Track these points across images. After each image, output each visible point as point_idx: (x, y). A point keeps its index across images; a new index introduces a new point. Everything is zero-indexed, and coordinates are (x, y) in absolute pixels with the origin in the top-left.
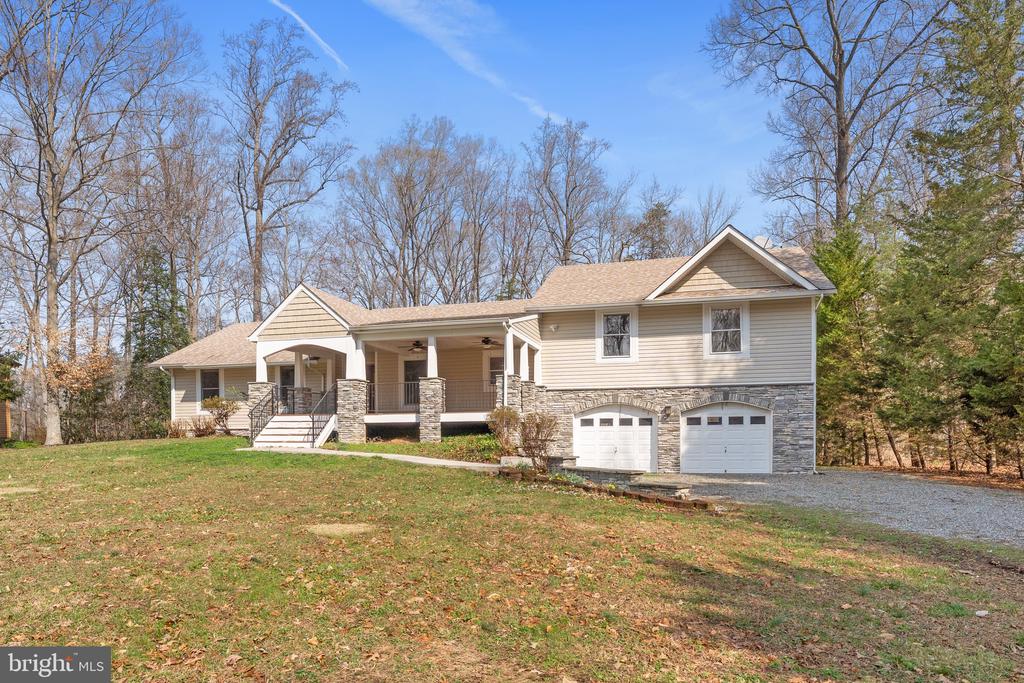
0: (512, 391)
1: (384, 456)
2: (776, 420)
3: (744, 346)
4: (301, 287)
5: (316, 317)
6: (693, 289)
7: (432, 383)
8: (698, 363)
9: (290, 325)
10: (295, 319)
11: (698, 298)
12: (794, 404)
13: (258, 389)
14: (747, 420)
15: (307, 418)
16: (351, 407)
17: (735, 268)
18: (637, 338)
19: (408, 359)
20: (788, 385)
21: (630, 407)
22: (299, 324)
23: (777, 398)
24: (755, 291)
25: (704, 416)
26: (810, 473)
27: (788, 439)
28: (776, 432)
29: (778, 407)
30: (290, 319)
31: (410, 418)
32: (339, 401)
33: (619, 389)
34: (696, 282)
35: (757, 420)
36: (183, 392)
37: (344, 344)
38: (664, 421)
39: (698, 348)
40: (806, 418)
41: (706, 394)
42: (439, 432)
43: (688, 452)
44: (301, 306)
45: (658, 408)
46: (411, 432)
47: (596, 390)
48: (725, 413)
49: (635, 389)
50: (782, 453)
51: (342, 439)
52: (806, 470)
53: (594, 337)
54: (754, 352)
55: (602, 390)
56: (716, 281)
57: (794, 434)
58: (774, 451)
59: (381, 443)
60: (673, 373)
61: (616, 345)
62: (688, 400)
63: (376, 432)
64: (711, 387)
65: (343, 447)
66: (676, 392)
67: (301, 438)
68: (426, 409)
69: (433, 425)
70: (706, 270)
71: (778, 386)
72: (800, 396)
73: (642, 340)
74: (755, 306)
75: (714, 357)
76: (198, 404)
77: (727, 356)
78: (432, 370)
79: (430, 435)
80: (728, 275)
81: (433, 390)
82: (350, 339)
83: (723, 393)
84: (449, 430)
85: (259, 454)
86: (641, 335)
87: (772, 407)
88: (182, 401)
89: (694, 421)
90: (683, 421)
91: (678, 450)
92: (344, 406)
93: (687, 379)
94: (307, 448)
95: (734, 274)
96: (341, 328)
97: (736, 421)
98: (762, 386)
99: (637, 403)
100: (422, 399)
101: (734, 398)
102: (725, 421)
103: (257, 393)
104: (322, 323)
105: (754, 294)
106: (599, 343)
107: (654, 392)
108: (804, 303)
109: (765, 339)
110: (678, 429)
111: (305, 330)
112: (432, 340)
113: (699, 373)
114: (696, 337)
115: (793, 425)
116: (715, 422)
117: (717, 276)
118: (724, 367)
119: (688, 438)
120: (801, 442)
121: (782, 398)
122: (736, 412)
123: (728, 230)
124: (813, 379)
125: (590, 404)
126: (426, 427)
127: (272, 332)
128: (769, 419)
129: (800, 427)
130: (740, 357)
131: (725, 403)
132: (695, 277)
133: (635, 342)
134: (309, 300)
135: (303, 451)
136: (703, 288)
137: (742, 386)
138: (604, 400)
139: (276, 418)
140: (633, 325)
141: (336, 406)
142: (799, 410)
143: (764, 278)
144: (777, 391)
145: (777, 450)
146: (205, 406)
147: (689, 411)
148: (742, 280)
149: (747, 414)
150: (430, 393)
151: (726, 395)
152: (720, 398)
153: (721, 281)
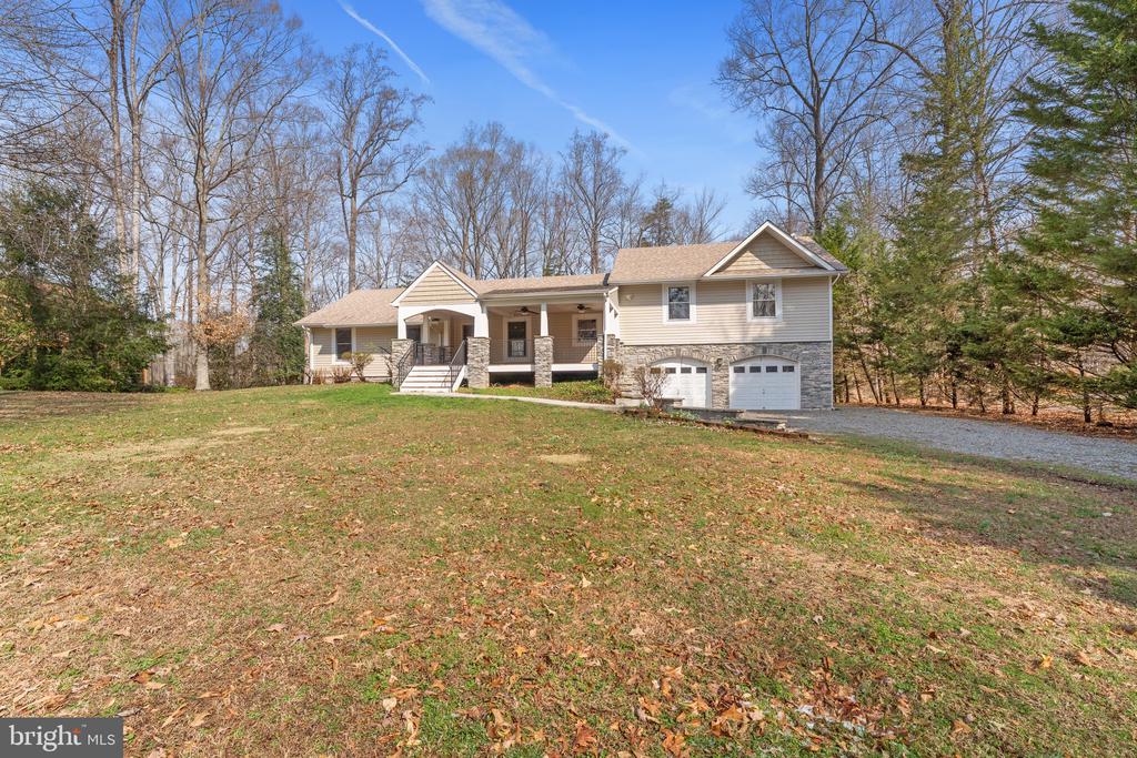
1: (519, 398)
2: (803, 369)
3: (778, 312)
4: (436, 264)
5: (449, 288)
7: (544, 341)
8: (744, 325)
9: (427, 293)
10: (432, 289)
11: (744, 275)
12: (816, 356)
13: (400, 345)
14: (780, 369)
15: (447, 368)
16: (479, 359)
18: (695, 306)
19: (512, 320)
20: (811, 342)
21: (690, 359)
22: (433, 293)
23: (804, 352)
24: (787, 271)
25: (747, 366)
26: (829, 409)
27: (813, 383)
28: (803, 378)
29: (804, 359)
30: (427, 289)
31: (526, 368)
32: (469, 355)
33: (681, 345)
35: (786, 369)
36: (319, 347)
37: (473, 310)
38: (716, 369)
39: (744, 313)
40: (825, 368)
41: (749, 349)
42: (550, 379)
43: (735, 393)
44: (436, 279)
45: (712, 360)
46: (527, 379)
47: (663, 346)
48: (763, 364)
49: (693, 345)
50: (807, 394)
51: (471, 384)
52: (825, 406)
53: (661, 305)
54: (785, 316)
55: (669, 344)
56: (756, 263)
57: (816, 379)
58: (801, 392)
59: (501, 388)
60: (725, 332)
61: (681, 311)
62: (736, 353)
63: (498, 380)
64: (752, 343)
65: (475, 391)
66: (726, 347)
67: (440, 384)
68: (540, 362)
69: (545, 373)
70: (748, 254)
71: (804, 343)
72: (821, 351)
73: (699, 307)
74: (787, 283)
75: (756, 320)
76: (334, 356)
77: (766, 320)
78: (544, 331)
79: (544, 381)
80: (765, 258)
81: (545, 346)
82: (478, 305)
83: (762, 348)
84: (559, 377)
85: (406, 398)
86: (697, 303)
87: (800, 359)
88: (319, 353)
89: (740, 370)
90: (731, 369)
91: (728, 392)
92: (473, 359)
93: (735, 336)
94: (446, 392)
95: (770, 258)
96: (470, 296)
97: (772, 369)
98: (792, 343)
99: (696, 355)
100: (537, 353)
101: (771, 352)
102: (763, 369)
103: (399, 348)
104: (453, 292)
105: (787, 273)
106: (665, 309)
107: (709, 347)
108: (822, 281)
109: (795, 307)
110: (727, 376)
111: (439, 298)
112: (544, 306)
113: (745, 333)
114: (743, 305)
115: (816, 372)
116: (756, 370)
117: (757, 259)
118: (764, 328)
119: (735, 383)
120: (821, 386)
121: (808, 352)
122: (772, 363)
123: (767, 224)
124: (831, 339)
125: (658, 357)
126: (540, 375)
127: (412, 299)
128: (798, 368)
129: (821, 374)
130: (775, 320)
131: (764, 356)
132: (740, 259)
133: (693, 308)
134: (442, 274)
135: (441, 394)
136: (746, 268)
137: (775, 343)
138: (670, 353)
139: (415, 368)
140: (693, 296)
141: (466, 358)
142: (820, 361)
143: (792, 261)
144: (803, 347)
145: (804, 392)
146: (339, 358)
147: (736, 362)
148: (776, 262)
149: (780, 364)
150: (543, 348)
151: (765, 350)
152: (760, 352)
153: (760, 262)
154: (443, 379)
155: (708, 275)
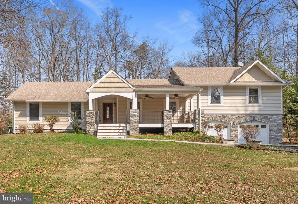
0: (202, 116)
2: (270, 127)
3: (260, 100)
4: (111, 71)
5: (119, 84)
6: (243, 80)
8: (246, 106)
9: (105, 86)
10: (108, 84)
12: (276, 121)
13: (91, 113)
14: (260, 127)
17: (256, 74)
20: (274, 115)
21: (221, 121)
22: (110, 86)
23: (271, 119)
25: (246, 125)
27: (275, 133)
28: (270, 131)
29: (271, 122)
30: (106, 84)
31: (159, 126)
32: (131, 119)
33: (217, 115)
34: (244, 78)
35: (263, 127)
36: (19, 112)
37: (131, 95)
38: (233, 127)
39: (245, 101)
40: (280, 126)
41: (248, 117)
42: (171, 131)
43: (241, 138)
45: (231, 122)
46: (159, 131)
48: (253, 124)
49: (222, 115)
50: (272, 138)
51: (131, 134)
53: (207, 96)
54: (262, 103)
55: (210, 115)
56: (251, 78)
57: (276, 131)
58: (270, 137)
60: (237, 110)
61: (216, 99)
62: (242, 119)
63: (143, 131)
64: (249, 115)
65: (131, 137)
66: (237, 116)
67: (118, 134)
68: (167, 123)
69: (170, 128)
70: (247, 73)
71: (271, 115)
72: (278, 119)
73: (225, 97)
74: (264, 87)
75: (251, 104)
76: (28, 118)
77: (256, 104)
79: (168, 132)
80: (254, 76)
81: (170, 115)
82: (134, 93)
85: (101, 141)
86: (224, 96)
87: (269, 122)
88: (19, 116)
90: (239, 126)
91: (238, 138)
92: (133, 121)
93: (242, 112)
95: (256, 76)
96: (131, 89)
98: (266, 115)
99: (223, 120)
100: (165, 118)
101: (257, 119)
104: (121, 86)
106: (209, 98)
107: (229, 116)
108: (278, 87)
109: (267, 99)
110: (237, 130)
113: (246, 110)
114: (245, 97)
115: (276, 128)
117: (251, 76)
118: (254, 108)
120: (278, 134)
121: (272, 119)
122: (257, 124)
124: (282, 113)
126: (167, 129)
127: (98, 89)
128: (268, 126)
129: (278, 129)
131: (253, 121)
133: (222, 98)
134: (115, 76)
136: (246, 80)
137: (259, 115)
140: (222, 92)
142: (278, 123)
143: (266, 78)
144: (271, 117)
145: (271, 137)
146: (31, 119)
147: (241, 123)
148: (259, 78)
149: (260, 125)
150: (168, 116)
151: (254, 118)
152: (252, 119)
153: (252, 78)
154: (118, 131)
155: (231, 82)
